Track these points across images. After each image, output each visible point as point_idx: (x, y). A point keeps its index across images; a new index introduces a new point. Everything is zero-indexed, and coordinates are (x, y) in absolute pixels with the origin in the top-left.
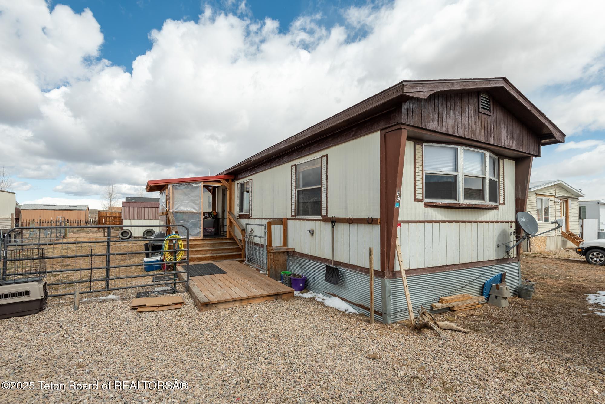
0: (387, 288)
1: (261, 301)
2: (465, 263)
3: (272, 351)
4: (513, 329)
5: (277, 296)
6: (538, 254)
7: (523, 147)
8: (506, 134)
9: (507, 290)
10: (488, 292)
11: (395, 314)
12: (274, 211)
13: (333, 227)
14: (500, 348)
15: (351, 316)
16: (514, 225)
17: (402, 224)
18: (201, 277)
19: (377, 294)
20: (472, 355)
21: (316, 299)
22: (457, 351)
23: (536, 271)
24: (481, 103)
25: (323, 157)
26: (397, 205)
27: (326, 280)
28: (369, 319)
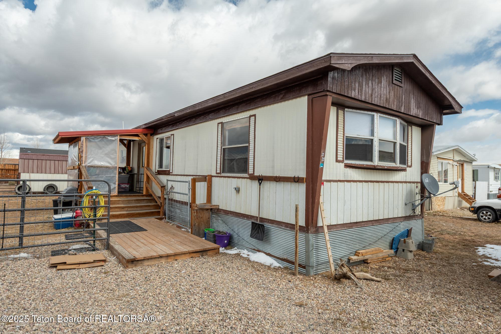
0: (311, 242)
1: (187, 258)
2: (378, 219)
3: (205, 303)
4: (418, 277)
5: (203, 252)
6: (438, 213)
7: (428, 116)
8: (414, 104)
9: (412, 243)
10: (396, 246)
11: (317, 266)
12: (197, 167)
13: (260, 185)
14: (407, 294)
15: (276, 269)
16: (419, 185)
17: (325, 183)
18: (121, 235)
19: (301, 248)
20: (385, 299)
21: (241, 255)
22: (372, 297)
23: (436, 228)
24: (394, 76)
25: (251, 116)
26: (322, 165)
27: (252, 236)
28: (294, 271)
